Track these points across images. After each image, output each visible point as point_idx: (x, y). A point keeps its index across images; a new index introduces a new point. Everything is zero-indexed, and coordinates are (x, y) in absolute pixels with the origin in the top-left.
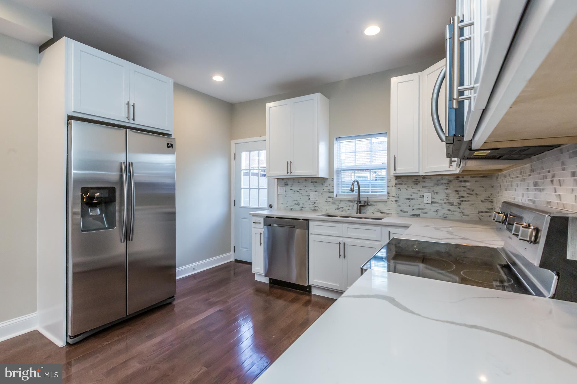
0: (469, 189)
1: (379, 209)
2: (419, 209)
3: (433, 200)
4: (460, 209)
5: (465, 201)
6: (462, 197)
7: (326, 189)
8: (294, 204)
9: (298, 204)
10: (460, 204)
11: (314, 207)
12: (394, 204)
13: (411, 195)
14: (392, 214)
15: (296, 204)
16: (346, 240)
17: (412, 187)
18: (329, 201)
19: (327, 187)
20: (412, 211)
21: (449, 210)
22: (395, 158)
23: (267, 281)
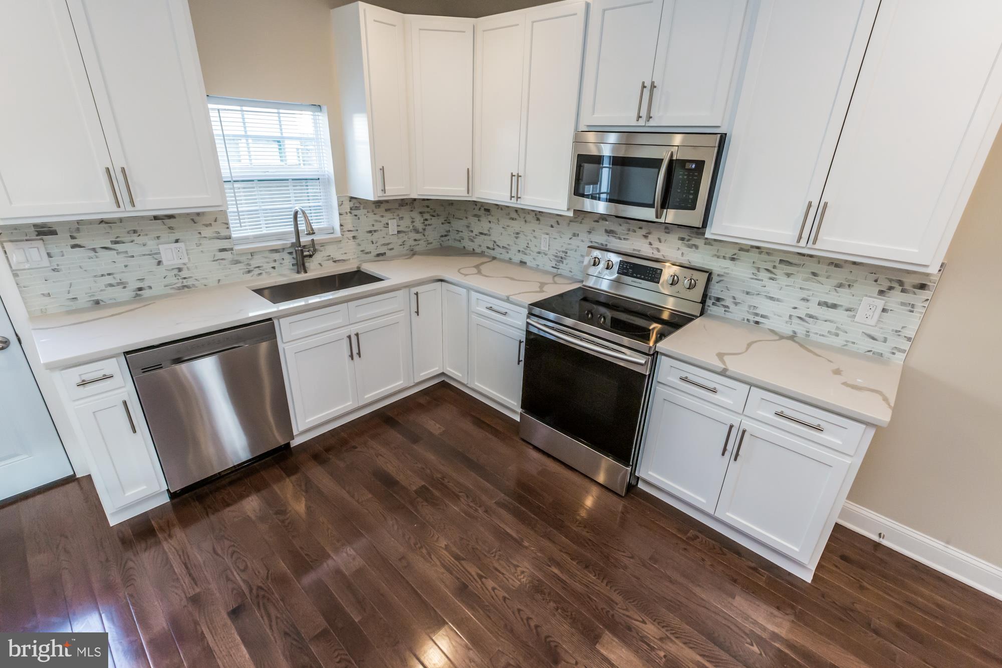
0: (431, 209)
1: (330, 256)
2: (384, 245)
3: (400, 229)
4: (425, 236)
5: (429, 225)
6: (426, 220)
7: (207, 232)
8: (104, 288)
9: (123, 284)
10: (424, 230)
11: (181, 281)
12: (352, 242)
13: (373, 225)
14: (350, 259)
15: (111, 285)
17: (373, 211)
18: (222, 259)
19: (209, 228)
20: (376, 249)
21: (415, 240)
22: (383, 169)
23: (166, 499)
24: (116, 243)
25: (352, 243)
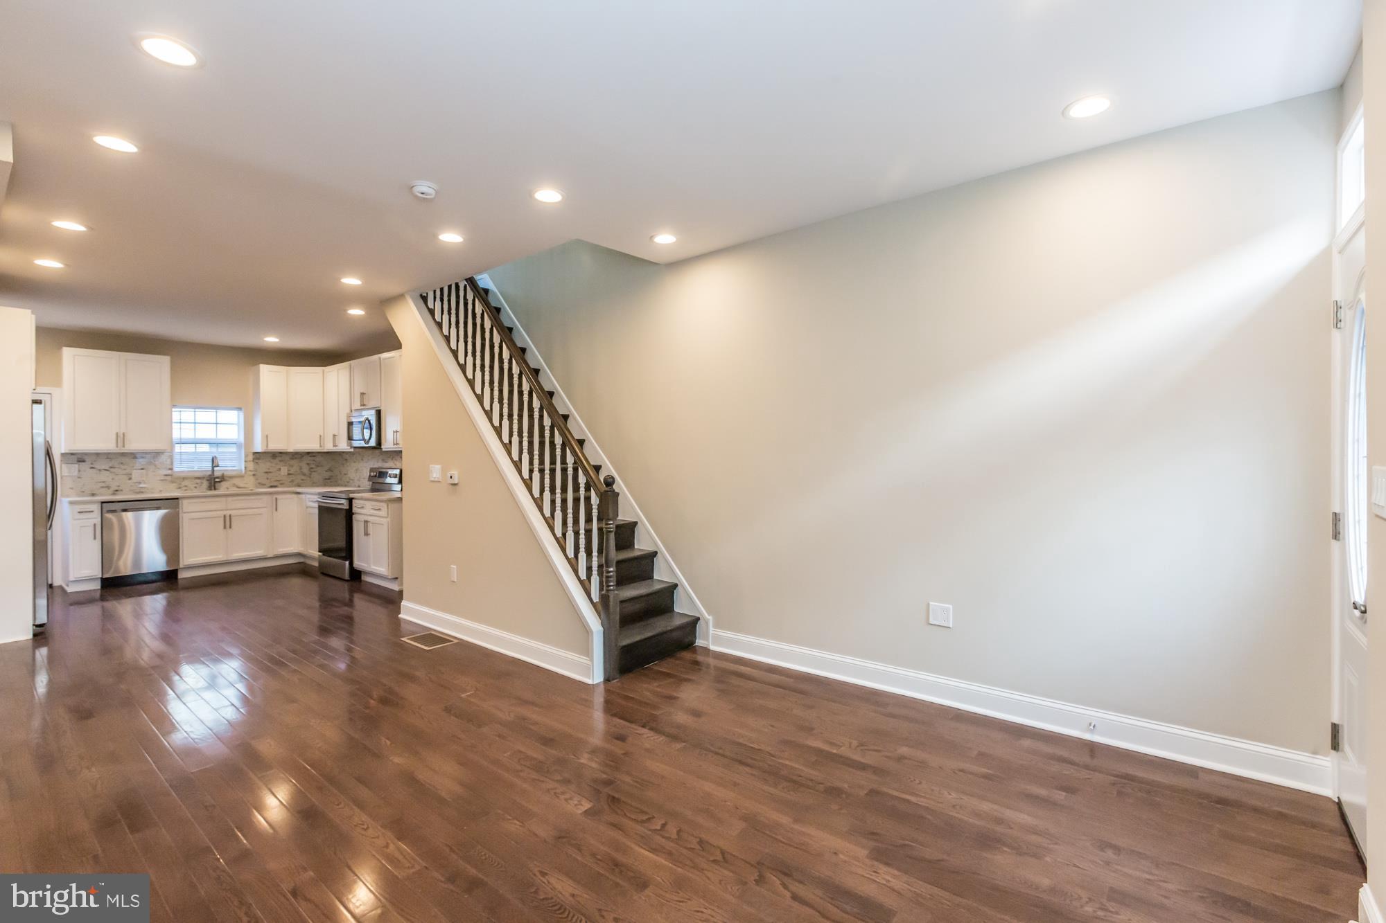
1: (235, 484)
2: (277, 481)
3: (290, 472)
4: (310, 478)
5: (314, 471)
7: (160, 465)
8: (99, 488)
9: (108, 487)
10: (310, 474)
11: (139, 488)
13: (269, 469)
15: (103, 487)
16: (232, 512)
17: (269, 461)
19: (162, 463)
20: (270, 483)
22: (267, 436)
23: (97, 586)
24: (111, 467)
25: (252, 478)
